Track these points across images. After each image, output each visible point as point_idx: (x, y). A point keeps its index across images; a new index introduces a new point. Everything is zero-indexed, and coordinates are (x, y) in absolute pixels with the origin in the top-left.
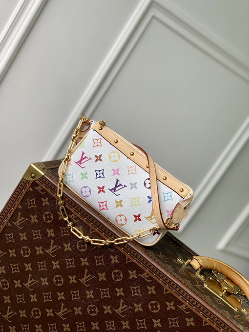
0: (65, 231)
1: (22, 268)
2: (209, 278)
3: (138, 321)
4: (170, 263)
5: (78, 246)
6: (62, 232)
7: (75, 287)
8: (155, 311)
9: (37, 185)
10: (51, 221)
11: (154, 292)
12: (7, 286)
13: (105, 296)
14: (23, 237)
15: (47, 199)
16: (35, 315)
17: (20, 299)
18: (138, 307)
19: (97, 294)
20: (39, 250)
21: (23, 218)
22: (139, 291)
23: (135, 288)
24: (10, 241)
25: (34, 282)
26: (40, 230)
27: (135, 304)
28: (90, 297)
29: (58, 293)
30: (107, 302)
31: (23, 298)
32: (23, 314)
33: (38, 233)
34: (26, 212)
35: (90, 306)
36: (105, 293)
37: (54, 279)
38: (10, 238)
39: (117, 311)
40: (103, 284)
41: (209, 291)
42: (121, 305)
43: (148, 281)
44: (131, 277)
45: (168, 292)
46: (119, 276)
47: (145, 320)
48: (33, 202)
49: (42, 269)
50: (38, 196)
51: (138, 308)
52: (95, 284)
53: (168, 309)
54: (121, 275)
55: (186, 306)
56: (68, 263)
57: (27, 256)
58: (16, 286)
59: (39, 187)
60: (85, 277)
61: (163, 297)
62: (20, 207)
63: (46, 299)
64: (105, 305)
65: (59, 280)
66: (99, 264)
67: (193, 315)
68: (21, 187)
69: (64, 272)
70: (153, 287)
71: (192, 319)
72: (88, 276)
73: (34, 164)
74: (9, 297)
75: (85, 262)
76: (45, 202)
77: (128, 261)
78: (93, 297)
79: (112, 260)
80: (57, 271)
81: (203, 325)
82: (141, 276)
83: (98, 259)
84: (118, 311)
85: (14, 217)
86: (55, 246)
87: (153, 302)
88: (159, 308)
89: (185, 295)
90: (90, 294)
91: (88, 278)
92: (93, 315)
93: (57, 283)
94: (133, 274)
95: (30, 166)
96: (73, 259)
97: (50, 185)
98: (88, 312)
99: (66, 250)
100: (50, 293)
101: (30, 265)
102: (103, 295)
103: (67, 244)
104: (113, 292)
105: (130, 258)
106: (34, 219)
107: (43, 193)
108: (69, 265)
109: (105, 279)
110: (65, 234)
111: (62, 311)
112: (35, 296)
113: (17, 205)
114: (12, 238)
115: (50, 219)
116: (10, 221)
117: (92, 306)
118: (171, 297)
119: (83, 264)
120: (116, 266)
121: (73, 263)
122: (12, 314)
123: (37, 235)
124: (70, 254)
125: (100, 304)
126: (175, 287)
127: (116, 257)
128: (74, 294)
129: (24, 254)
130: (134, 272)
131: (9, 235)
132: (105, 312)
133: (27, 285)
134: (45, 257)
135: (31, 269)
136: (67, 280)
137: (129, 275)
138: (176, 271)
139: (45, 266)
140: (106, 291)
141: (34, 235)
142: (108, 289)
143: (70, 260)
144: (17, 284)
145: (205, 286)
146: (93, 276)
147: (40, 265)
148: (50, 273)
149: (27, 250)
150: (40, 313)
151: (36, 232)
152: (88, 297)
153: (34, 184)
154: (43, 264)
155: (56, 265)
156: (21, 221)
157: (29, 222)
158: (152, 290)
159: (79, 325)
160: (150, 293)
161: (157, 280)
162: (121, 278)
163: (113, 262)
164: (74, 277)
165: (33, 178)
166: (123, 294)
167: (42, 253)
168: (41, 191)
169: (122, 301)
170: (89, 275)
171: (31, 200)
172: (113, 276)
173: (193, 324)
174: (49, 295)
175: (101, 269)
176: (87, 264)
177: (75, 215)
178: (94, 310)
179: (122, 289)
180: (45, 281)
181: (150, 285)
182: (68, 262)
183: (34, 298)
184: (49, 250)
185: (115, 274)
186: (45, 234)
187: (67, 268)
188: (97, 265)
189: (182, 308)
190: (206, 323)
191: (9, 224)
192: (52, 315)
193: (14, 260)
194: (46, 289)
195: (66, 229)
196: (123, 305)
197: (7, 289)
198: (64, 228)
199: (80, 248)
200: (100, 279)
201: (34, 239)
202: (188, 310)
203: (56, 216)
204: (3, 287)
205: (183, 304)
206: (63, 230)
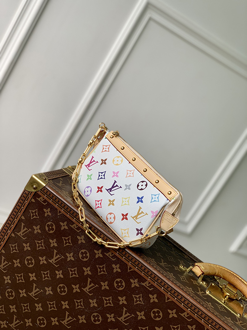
0: (67, 241)
1: (27, 278)
2: (212, 284)
3: (141, 329)
4: (172, 270)
5: (80, 256)
6: (65, 242)
7: (78, 295)
8: (158, 319)
9: (39, 196)
10: (53, 232)
11: (156, 301)
12: (12, 296)
13: (109, 305)
14: (27, 247)
15: (49, 210)
16: (40, 324)
17: (26, 308)
18: (141, 315)
19: (100, 303)
20: (43, 260)
21: (26, 229)
22: (141, 299)
23: (137, 296)
24: (14, 251)
25: (38, 291)
26: (43, 240)
27: (137, 313)
28: (94, 306)
29: (63, 302)
30: (110, 310)
31: (28, 308)
32: (29, 322)
34: (30, 223)
35: (93, 314)
36: (108, 301)
37: (58, 289)
39: (120, 319)
40: (106, 293)
41: (212, 298)
42: (124, 313)
43: (150, 290)
44: (133, 286)
45: (170, 300)
46: (121, 285)
47: (147, 327)
48: (35, 212)
49: (46, 278)
50: (40, 207)
52: (98, 293)
53: (171, 316)
54: (124, 284)
55: (188, 314)
56: (71, 273)
57: (31, 266)
58: (21, 296)
59: (41, 198)
60: (89, 286)
61: (165, 305)
62: (23, 218)
63: (51, 308)
64: (108, 314)
65: (62, 289)
66: (101, 273)
67: (195, 322)
68: (23, 198)
69: (68, 281)
70: (155, 296)
71: (194, 326)
72: (91, 286)
73: (35, 175)
74: (14, 306)
75: (87, 271)
77: (130, 270)
78: (96, 305)
79: (114, 269)
80: (61, 281)
82: (143, 284)
83: (100, 268)
84: (122, 319)
85: (17, 228)
86: (58, 256)
87: (156, 310)
88: (162, 316)
89: (186, 302)
90: (93, 303)
91: (91, 287)
92: (97, 323)
93: (61, 292)
94: (135, 283)
95: (32, 178)
96: (76, 268)
97: (51, 196)
98: (92, 320)
99: (69, 259)
100: (54, 302)
101: (34, 274)
103: (70, 253)
104: (116, 301)
105: (132, 266)
106: (37, 230)
107: (45, 204)
108: (72, 274)
109: (108, 288)
110: (68, 244)
111: (67, 320)
112: (40, 305)
113: (20, 216)
114: (16, 248)
115: (52, 229)
116: (13, 232)
117: (95, 314)
118: (173, 305)
119: (85, 274)
120: (118, 275)
121: (76, 272)
122: (18, 323)
123: (40, 245)
124: (72, 264)
125: (104, 312)
126: (176, 295)
127: (118, 266)
128: (77, 303)
129: (29, 264)
130: (136, 281)
131: (13, 245)
132: (109, 320)
133: (32, 294)
134: (49, 266)
135: (35, 279)
136: (71, 289)
137: (131, 283)
138: (178, 279)
139: (48, 275)
141: (38, 245)
142: (111, 297)
143: (73, 270)
144: (23, 293)
145: (207, 293)
146: (95, 285)
147: (44, 274)
148: (54, 283)
149: (31, 260)
150: (45, 322)
151: (40, 242)
152: (92, 305)
153: (36, 195)
154: (47, 274)
155: (59, 274)
156: (25, 232)
157: (32, 233)
158: (154, 298)
160: (152, 301)
161: (159, 288)
162: (123, 287)
163: (115, 271)
164: (78, 286)
165: (34, 189)
166: (125, 303)
167: (46, 263)
168: (43, 202)
169: (125, 309)
170: (92, 284)
171: (34, 211)
172: (115, 285)
174: (53, 304)
175: (103, 278)
176: (90, 273)
177: (77, 226)
178: (98, 318)
179: (124, 298)
180: (49, 291)
181: (152, 293)
182: (71, 271)
184: (52, 260)
185: (117, 282)
186: (47, 244)
187: (71, 277)
188: (99, 274)
189: (184, 315)
191: (13, 235)
192: (57, 324)
193: (18, 270)
194: (50, 298)
195: (68, 239)
196: (126, 314)
197: (13, 298)
198: (67, 238)
199: (83, 258)
200: (103, 288)
201: (38, 249)
202: (190, 317)
203: (58, 227)
204: (9, 296)
205: (185, 311)
206: (65, 240)
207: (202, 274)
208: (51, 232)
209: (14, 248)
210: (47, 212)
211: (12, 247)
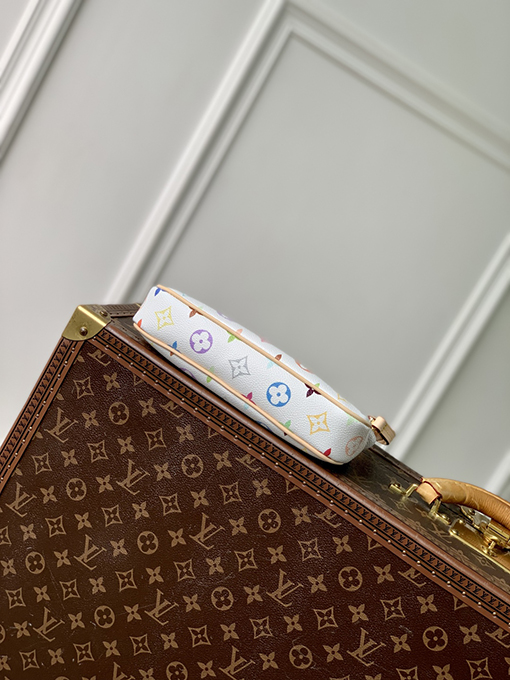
0: (155, 439)
1: (71, 525)
2: (458, 521)
3: (319, 613)
5: (184, 468)
6: (150, 441)
7: (182, 552)
8: (353, 588)
9: (93, 349)
10: (125, 421)
11: (348, 549)
12: (40, 567)
13: (248, 566)
14: (70, 459)
15: (115, 375)
16: (102, 622)
17: (69, 590)
19: (229, 564)
20: (105, 484)
21: (66, 420)
22: (316, 548)
23: (308, 543)
24: (43, 469)
25: (96, 551)
26: (103, 442)
27: (310, 578)
28: (217, 572)
29: (149, 571)
30: (251, 578)
31: (75, 589)
32: (76, 621)
33: (100, 448)
34: (74, 407)
35: (216, 590)
36: (246, 560)
37: (139, 541)
38: (42, 463)
39: (272, 595)
40: (242, 542)
42: (281, 581)
43: (335, 526)
44: (298, 522)
45: (377, 545)
46: (273, 522)
47: (332, 608)
48: (87, 384)
49: (113, 522)
50: (96, 372)
51: (317, 584)
52: (225, 543)
53: (380, 580)
54: (278, 519)
55: (417, 572)
56: (165, 505)
57: (79, 498)
58: (59, 565)
59: (98, 352)
60: (204, 531)
61: (366, 557)
62: (60, 397)
63: (124, 584)
64: (247, 585)
65: (148, 542)
66: (230, 501)
67: (433, 589)
68: (60, 355)
69: (159, 524)
70: (346, 539)
71: (431, 598)
72: (209, 529)
73: (84, 306)
74: (45, 588)
75: (200, 499)
76: (111, 382)
77: (290, 488)
78: (221, 570)
79: (256, 489)
80: (145, 524)
81: (456, 609)
82: (319, 516)
83: (227, 491)
84: (276, 595)
85: (48, 419)
86: (137, 472)
87: (348, 569)
88: (361, 581)
89: (412, 547)
90: (215, 566)
91: (210, 532)
92: (225, 608)
93: (145, 548)
94: (301, 516)
95: (77, 311)
96: (176, 495)
97: (119, 346)
98: (214, 603)
99: (159, 477)
100: (132, 571)
101: (86, 516)
102: (243, 565)
103: (161, 464)
104: (262, 557)
105: (294, 481)
106: (90, 420)
107: (105, 365)
108: (168, 509)
109: (244, 531)
110: (157, 445)
111: (159, 607)
112: (101, 580)
113: (53, 394)
114: (47, 462)
115: (123, 417)
116: (40, 428)
117: (220, 589)
118: (384, 557)
119: (196, 504)
120: (267, 501)
121: (176, 503)
122: (55, 623)
123: (98, 453)
124: (168, 486)
125: (237, 582)
126: (390, 532)
127: (265, 482)
128: (181, 568)
129: (74, 494)
130: (304, 510)
131: (40, 458)
132: (250, 600)
133: (83, 559)
134: (118, 496)
135: (89, 525)
136: (165, 540)
137: (294, 517)
139: (117, 514)
140: (248, 556)
141: (92, 452)
142: (252, 550)
143: (169, 498)
144: (62, 558)
145: (451, 534)
146: (218, 527)
147: (109, 513)
148: (129, 529)
149: (79, 485)
150: (112, 616)
151: (97, 445)
152: (212, 571)
153: (86, 347)
154: (114, 512)
155: (141, 511)
156: (64, 427)
157: (80, 427)
158: (342, 545)
159: (196, 633)
160: (339, 551)
161: (353, 521)
162: (277, 525)
163: (259, 493)
164: (180, 532)
165: (84, 334)
166: (283, 559)
167: (111, 489)
168: (101, 360)
169: (282, 573)
170: (212, 526)
171: (82, 382)
172: (261, 523)
173: (434, 609)
174: (129, 576)
175: (235, 511)
176: (205, 502)
177: (175, 404)
178: (226, 597)
179: (280, 549)
180: (119, 548)
181: (339, 534)
182: (166, 501)
183: (98, 585)
184: (125, 481)
185: (264, 518)
186: (114, 449)
187: (165, 514)
188: (225, 503)
189: (409, 576)
190: (460, 602)
191: (39, 436)
192: (138, 617)
193: (52, 510)
194: (123, 563)
195: (158, 435)
196: (284, 582)
197: (40, 571)
198: (154, 433)
199: (190, 471)
200: (234, 532)
201: (93, 461)
202: (422, 578)
203: (136, 410)
204: (33, 567)
205: (410, 567)
206: (151, 437)
207: (439, 498)
208: (121, 422)
209: (41, 463)
210: (112, 381)
211: (37, 460)
